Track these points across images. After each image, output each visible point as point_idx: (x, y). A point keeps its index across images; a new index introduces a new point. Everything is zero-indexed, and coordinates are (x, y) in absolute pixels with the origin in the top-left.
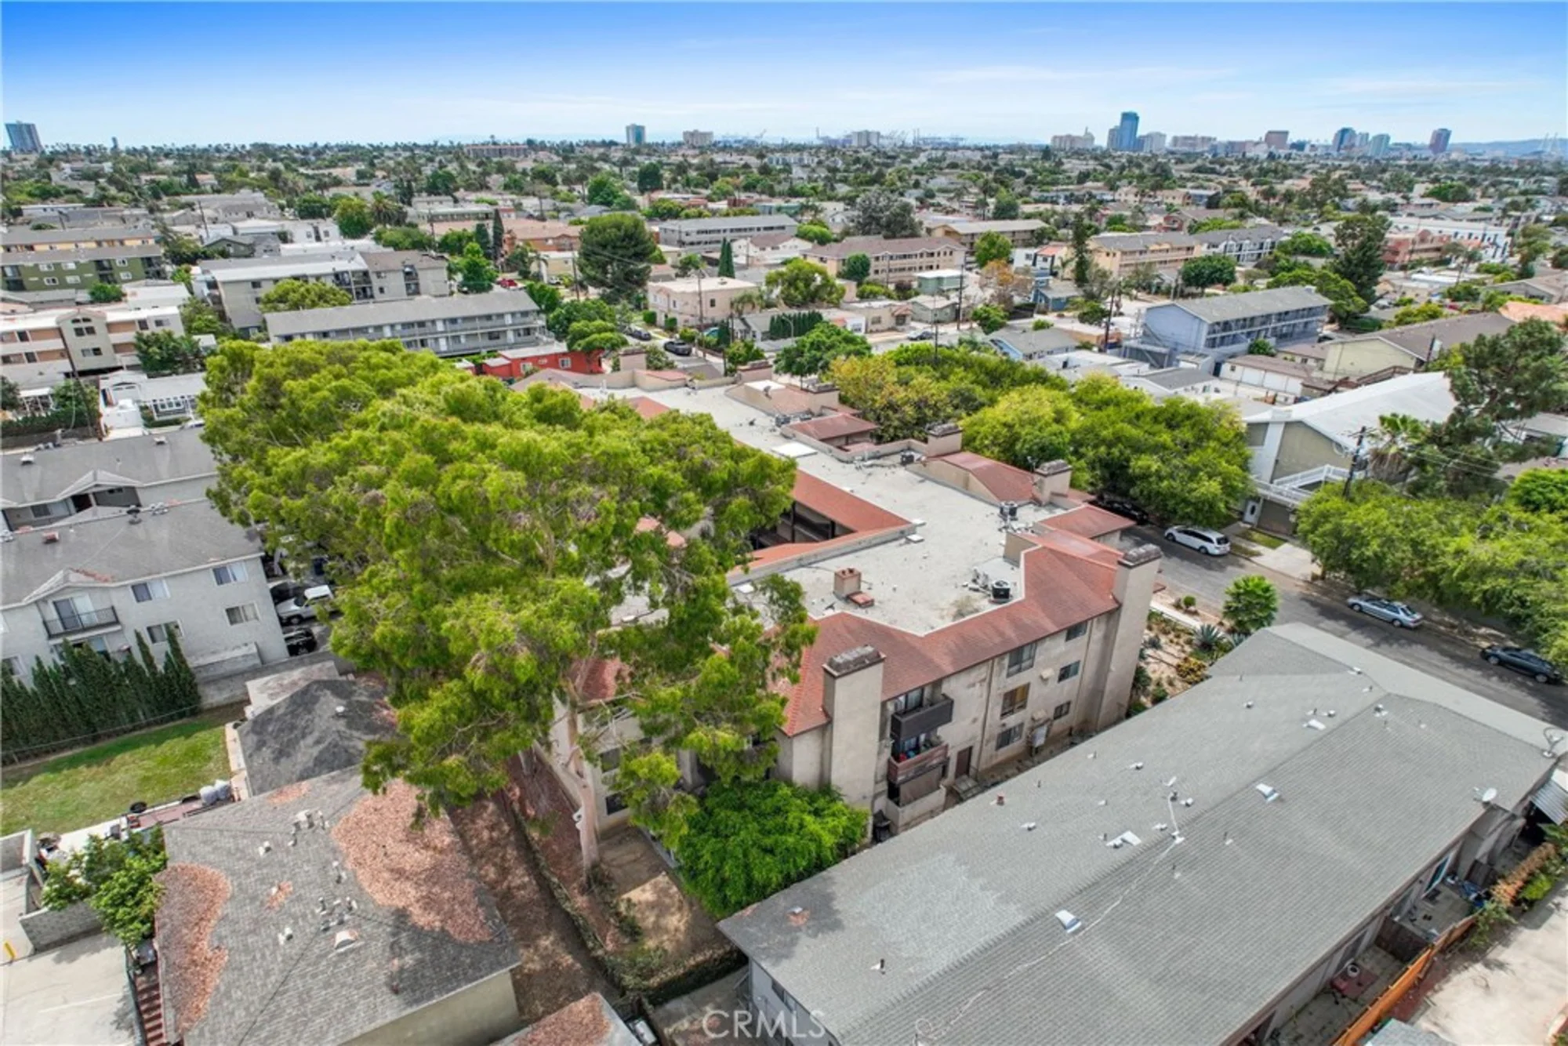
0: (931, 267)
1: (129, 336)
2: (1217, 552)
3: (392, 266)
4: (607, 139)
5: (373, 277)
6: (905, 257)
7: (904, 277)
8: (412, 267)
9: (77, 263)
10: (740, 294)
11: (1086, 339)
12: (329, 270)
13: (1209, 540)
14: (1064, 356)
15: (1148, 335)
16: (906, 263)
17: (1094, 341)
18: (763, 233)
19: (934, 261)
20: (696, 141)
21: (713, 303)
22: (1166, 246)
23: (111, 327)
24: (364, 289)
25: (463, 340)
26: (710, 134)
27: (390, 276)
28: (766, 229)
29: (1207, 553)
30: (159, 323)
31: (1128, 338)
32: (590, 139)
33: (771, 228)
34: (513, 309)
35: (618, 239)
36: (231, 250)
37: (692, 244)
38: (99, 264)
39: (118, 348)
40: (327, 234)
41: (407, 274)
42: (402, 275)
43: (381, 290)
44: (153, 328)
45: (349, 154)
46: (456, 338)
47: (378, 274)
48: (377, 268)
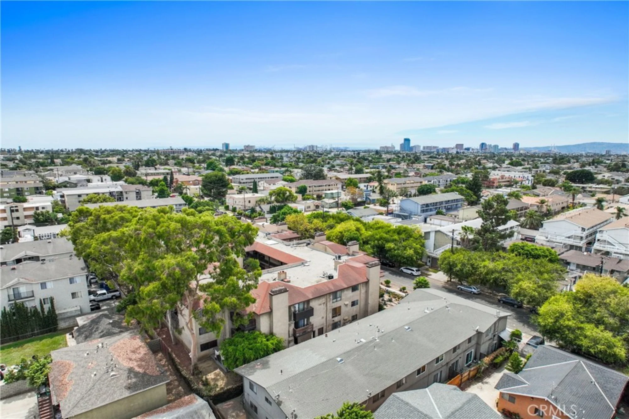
0: (329, 190)
1: (31, 213)
2: (416, 274)
3: (131, 190)
4: (215, 148)
5: (124, 194)
6: (320, 186)
7: (320, 193)
8: (139, 190)
9: (9, 189)
10: (259, 199)
11: (381, 212)
13: (413, 271)
14: (373, 217)
15: (402, 209)
16: (321, 188)
17: (384, 212)
18: (270, 179)
19: (331, 187)
20: (248, 148)
21: (249, 202)
22: (412, 182)
23: (25, 209)
24: (120, 198)
26: (254, 146)
27: (130, 193)
28: (271, 178)
29: (413, 275)
30: (43, 208)
31: (395, 211)
32: (208, 148)
33: (273, 178)
34: (176, 203)
35: (216, 180)
36: (68, 185)
37: (244, 183)
38: (18, 189)
39: (26, 217)
40: (105, 180)
41: (137, 193)
42: (135, 193)
43: (127, 198)
44: (41, 210)
45: (114, 153)
47: (126, 193)
48: (126, 190)
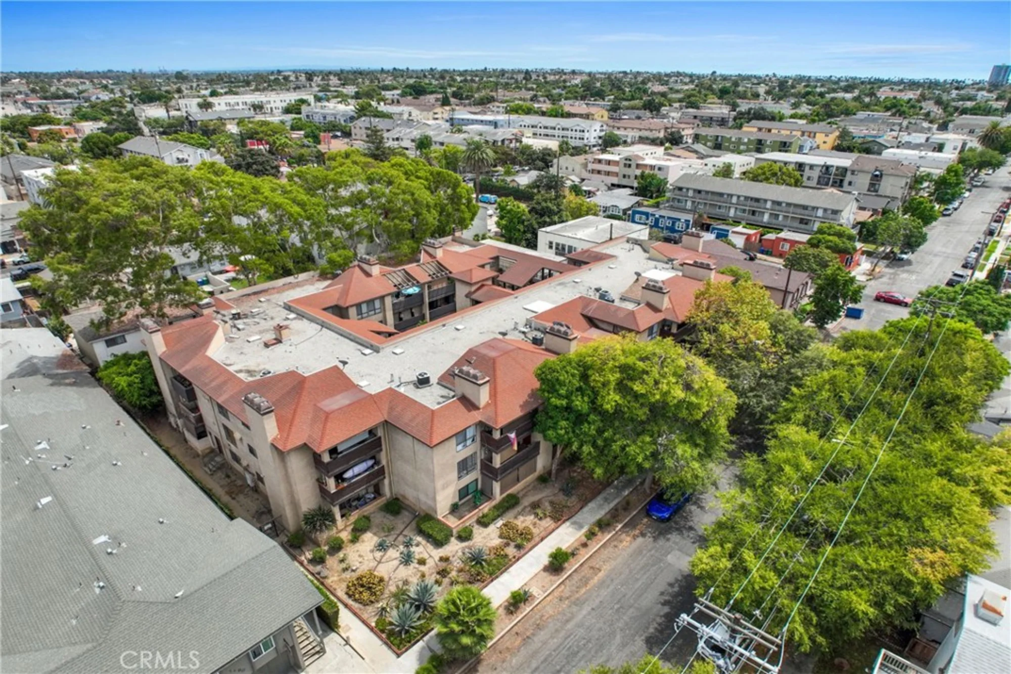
3: (866, 168)
5: (849, 173)
8: (881, 171)
9: (749, 139)
12: (823, 163)
23: (638, 166)
24: (841, 180)
25: (781, 218)
27: (860, 175)
30: (660, 169)
34: (828, 206)
38: (760, 142)
41: (877, 176)
42: (870, 176)
44: (656, 170)
46: (777, 216)
47: (853, 172)
48: (856, 167)
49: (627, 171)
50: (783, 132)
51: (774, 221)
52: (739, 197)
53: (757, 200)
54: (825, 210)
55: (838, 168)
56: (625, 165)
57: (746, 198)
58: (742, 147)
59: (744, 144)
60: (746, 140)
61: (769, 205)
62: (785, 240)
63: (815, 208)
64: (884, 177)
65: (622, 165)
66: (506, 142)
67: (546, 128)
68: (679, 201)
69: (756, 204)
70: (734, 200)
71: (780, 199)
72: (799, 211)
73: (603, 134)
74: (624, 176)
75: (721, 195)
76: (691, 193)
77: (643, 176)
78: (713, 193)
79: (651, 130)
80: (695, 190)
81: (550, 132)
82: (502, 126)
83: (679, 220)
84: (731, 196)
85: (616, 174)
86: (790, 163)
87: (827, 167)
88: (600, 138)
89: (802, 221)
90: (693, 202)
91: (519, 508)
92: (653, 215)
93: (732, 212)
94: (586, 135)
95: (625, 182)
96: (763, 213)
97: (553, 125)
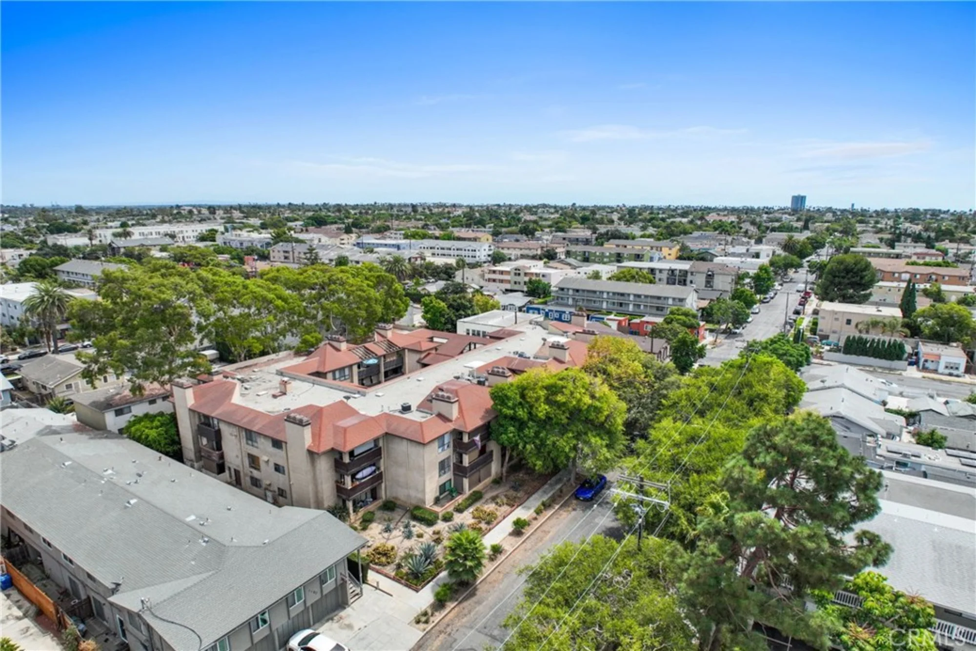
3: (701, 270)
5: (689, 274)
8: (712, 272)
9: (610, 253)
12: (668, 268)
23: (526, 274)
24: (683, 279)
25: (642, 307)
27: (698, 275)
34: (674, 296)
41: (709, 275)
42: (705, 275)
43: (691, 282)
44: (540, 277)
46: (639, 306)
47: (692, 273)
48: (693, 270)
49: (517, 279)
50: (636, 247)
51: (637, 310)
52: (608, 293)
53: (622, 295)
54: (674, 299)
55: (680, 271)
56: (515, 274)
57: (614, 294)
58: (605, 260)
59: (607, 257)
60: (608, 254)
61: (632, 298)
62: (647, 322)
63: (666, 298)
64: (715, 276)
65: (512, 274)
66: (413, 260)
67: (442, 249)
68: (562, 298)
69: (622, 298)
70: (605, 296)
71: (640, 293)
72: (655, 301)
73: (491, 253)
74: (515, 283)
75: (595, 292)
76: (571, 292)
77: (530, 282)
78: (588, 291)
79: (530, 249)
80: (574, 290)
81: (446, 252)
82: (404, 248)
83: (564, 312)
84: (602, 292)
85: (509, 282)
86: (644, 268)
87: (673, 271)
88: (489, 256)
89: (658, 308)
90: (574, 299)
91: (483, 500)
92: (543, 310)
93: (604, 305)
94: (478, 254)
95: (516, 287)
96: (628, 304)
97: (449, 246)
